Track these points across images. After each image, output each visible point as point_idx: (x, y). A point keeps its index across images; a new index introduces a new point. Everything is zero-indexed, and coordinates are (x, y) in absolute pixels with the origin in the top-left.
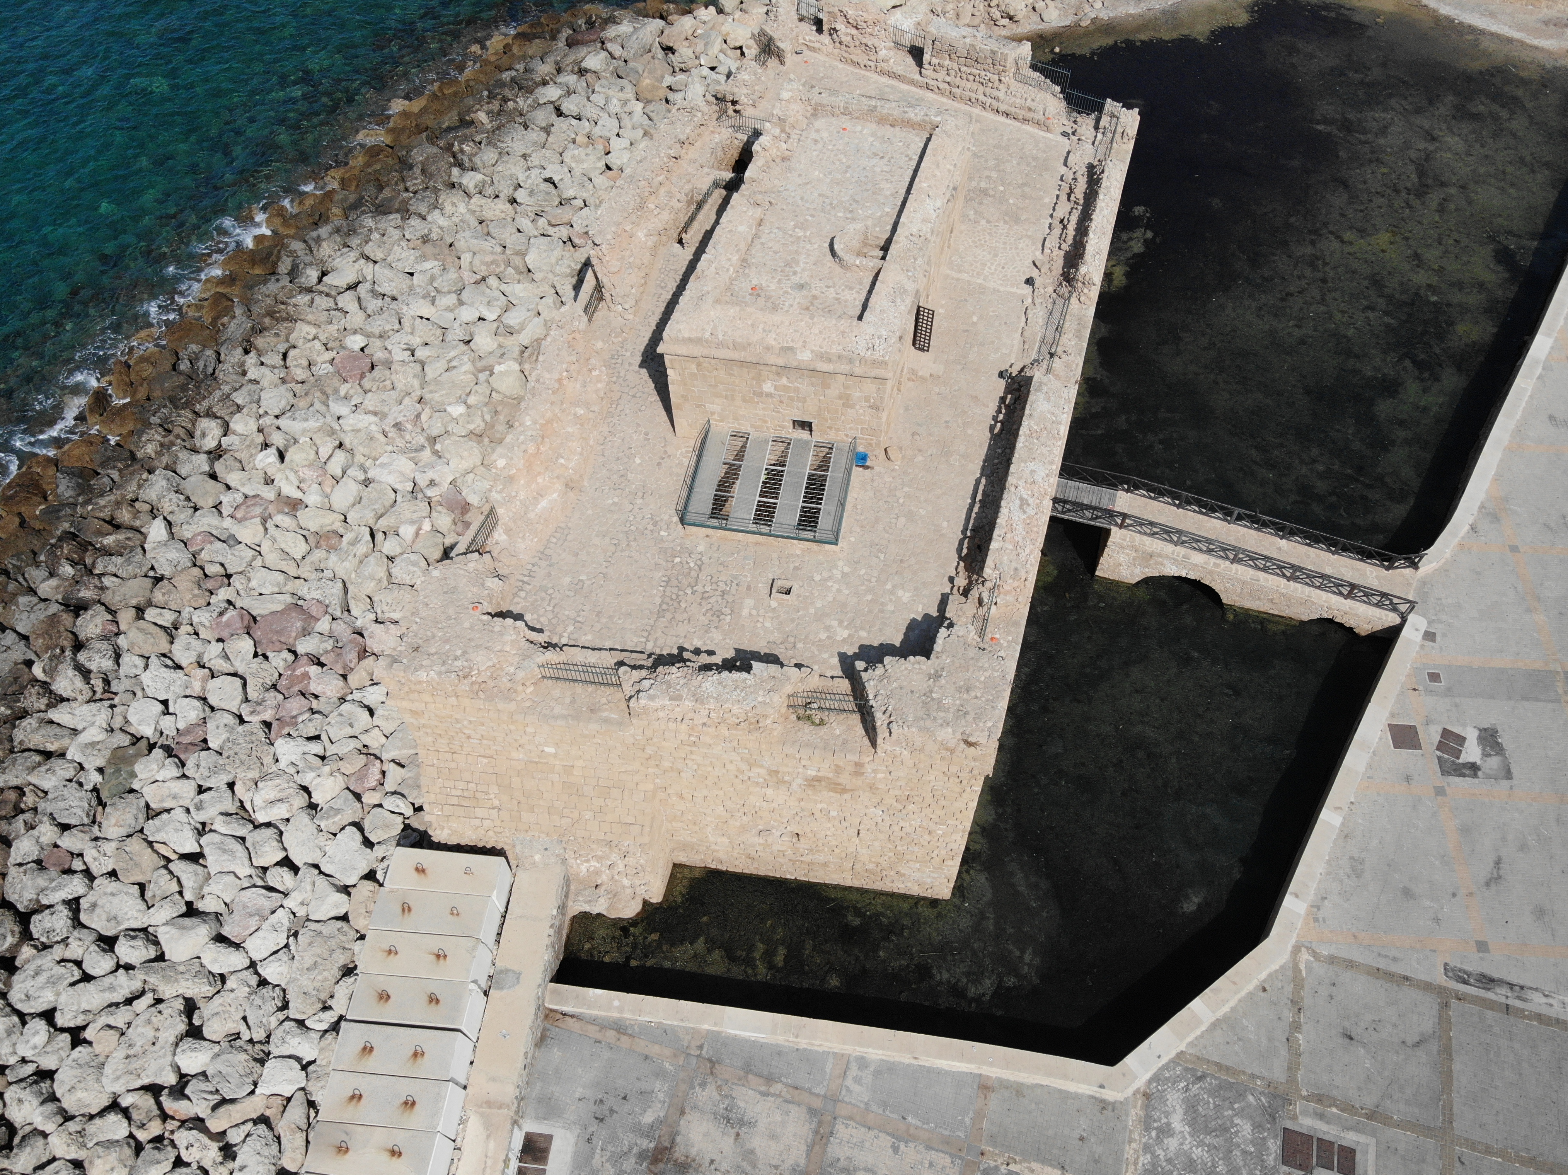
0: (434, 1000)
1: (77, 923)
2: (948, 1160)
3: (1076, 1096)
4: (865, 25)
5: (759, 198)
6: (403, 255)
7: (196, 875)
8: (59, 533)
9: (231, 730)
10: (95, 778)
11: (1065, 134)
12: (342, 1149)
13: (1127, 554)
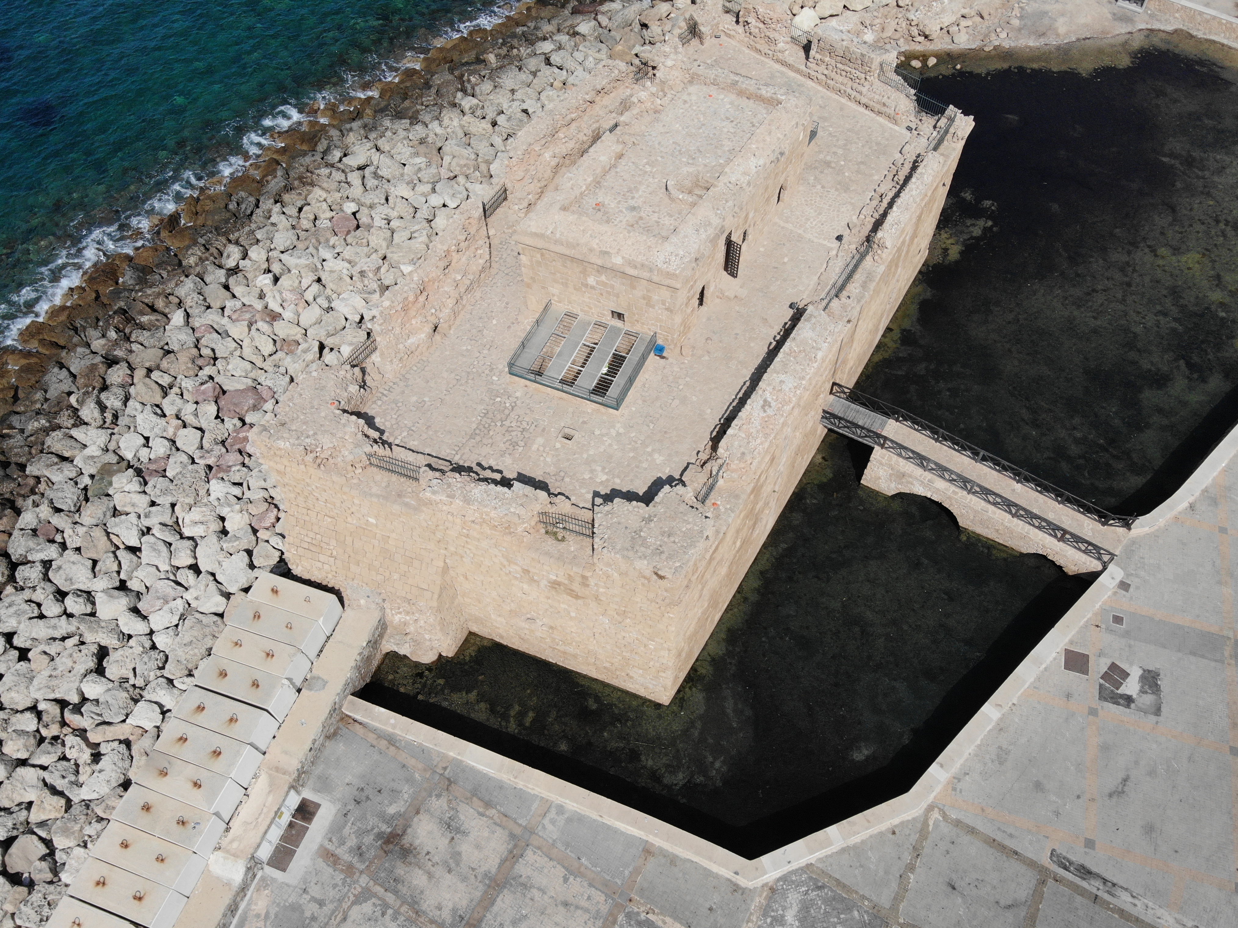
0: (255, 684)
1: (46, 578)
2: (603, 898)
3: (717, 876)
4: (770, 22)
5: (626, 138)
6: (403, 150)
7: (131, 561)
8: (116, 308)
9: (185, 467)
10: (86, 480)
11: (909, 129)
12: (163, 773)
13: (885, 470)
